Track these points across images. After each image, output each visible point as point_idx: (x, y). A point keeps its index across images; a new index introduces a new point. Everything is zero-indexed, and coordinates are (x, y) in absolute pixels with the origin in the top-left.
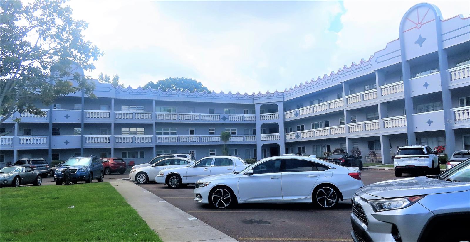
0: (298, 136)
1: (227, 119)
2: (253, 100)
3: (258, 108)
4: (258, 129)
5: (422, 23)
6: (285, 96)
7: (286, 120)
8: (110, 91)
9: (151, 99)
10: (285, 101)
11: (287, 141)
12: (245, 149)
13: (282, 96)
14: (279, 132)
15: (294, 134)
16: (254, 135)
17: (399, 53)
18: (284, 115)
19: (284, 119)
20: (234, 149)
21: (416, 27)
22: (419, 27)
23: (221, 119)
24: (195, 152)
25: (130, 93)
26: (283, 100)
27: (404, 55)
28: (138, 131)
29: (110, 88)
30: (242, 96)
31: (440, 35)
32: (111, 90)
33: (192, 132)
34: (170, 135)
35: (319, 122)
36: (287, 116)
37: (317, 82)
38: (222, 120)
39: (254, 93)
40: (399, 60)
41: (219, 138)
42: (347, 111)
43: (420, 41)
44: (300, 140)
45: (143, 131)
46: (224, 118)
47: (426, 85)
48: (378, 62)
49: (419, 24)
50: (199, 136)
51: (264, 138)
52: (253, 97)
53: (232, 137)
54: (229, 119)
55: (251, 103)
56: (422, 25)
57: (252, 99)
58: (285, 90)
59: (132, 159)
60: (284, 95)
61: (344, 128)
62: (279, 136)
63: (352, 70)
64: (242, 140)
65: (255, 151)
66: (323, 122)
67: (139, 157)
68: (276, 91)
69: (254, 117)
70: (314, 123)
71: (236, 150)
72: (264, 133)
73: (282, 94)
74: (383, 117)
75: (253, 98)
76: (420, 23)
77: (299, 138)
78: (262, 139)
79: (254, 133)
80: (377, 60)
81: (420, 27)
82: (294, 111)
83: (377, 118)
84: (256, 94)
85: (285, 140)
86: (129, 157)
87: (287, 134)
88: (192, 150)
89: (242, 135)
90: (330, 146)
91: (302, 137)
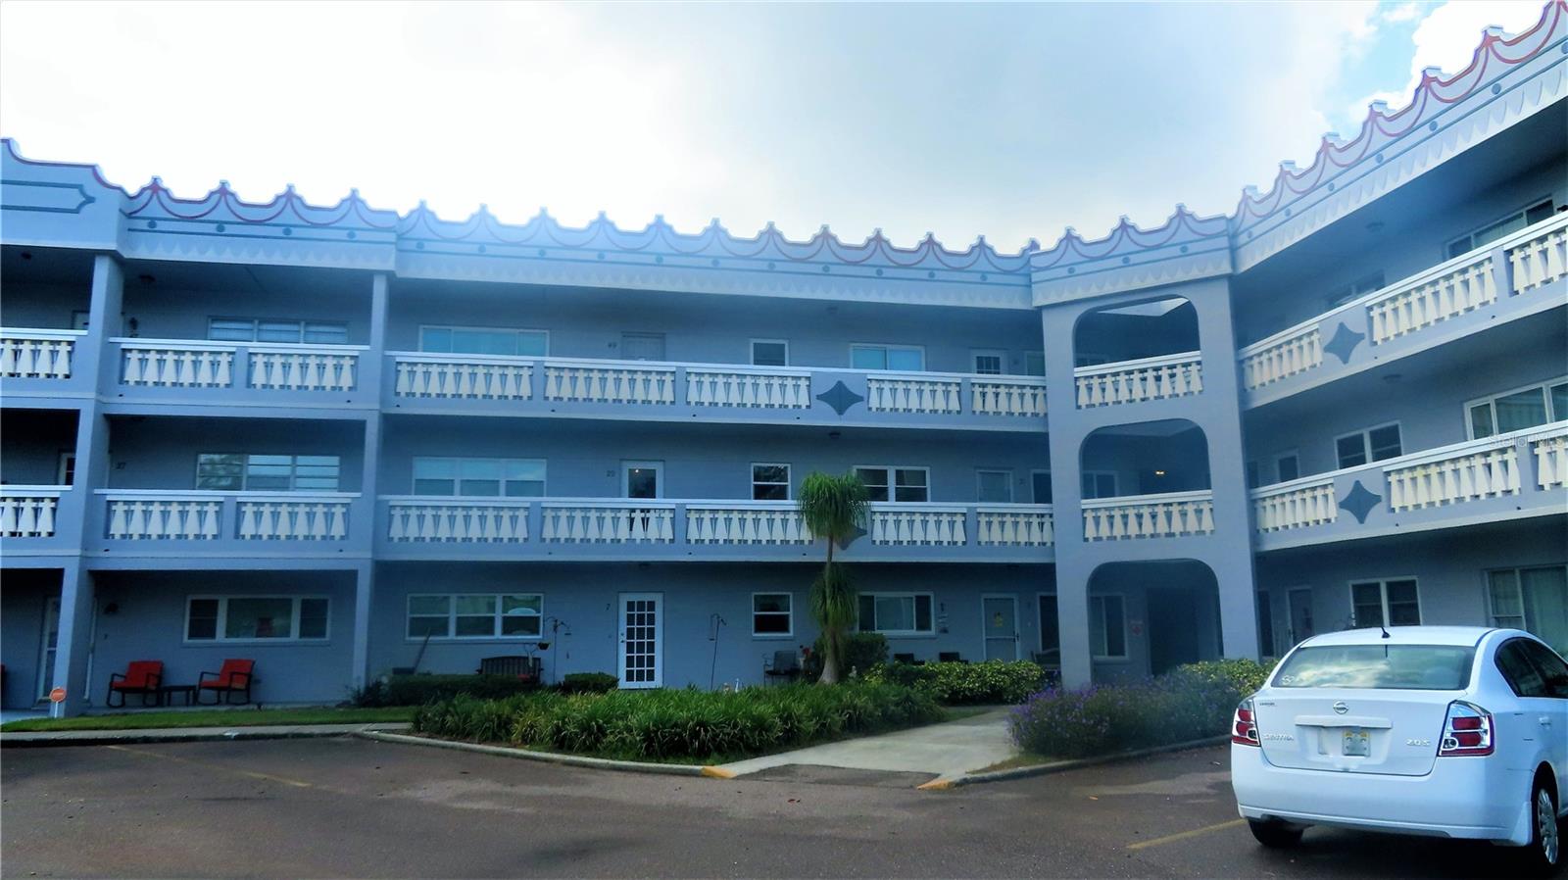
0: (1359, 502)
1: (861, 399)
2: (1029, 286)
3: (1058, 335)
4: (1065, 465)
6: (1243, 239)
7: (1260, 401)
8: (82, 205)
9: (360, 264)
10: (1243, 266)
11: (1271, 545)
12: (985, 596)
13: (1224, 242)
14: (1206, 484)
15: (1330, 491)
16: (1040, 508)
18: (1241, 366)
19: (1243, 394)
20: (913, 594)
23: (819, 397)
24: (658, 613)
25: (221, 225)
26: (1234, 264)
28: (300, 471)
29: (83, 193)
30: (954, 262)
32: (90, 200)
34: (499, 500)
36: (1259, 376)
38: (826, 406)
39: (1034, 245)
41: (792, 523)
44: (1377, 526)
45: (335, 472)
46: (841, 397)
50: (670, 504)
51: (1104, 522)
52: (1026, 266)
53: (892, 517)
54: (874, 403)
55: (1018, 304)
57: (1022, 280)
58: (1245, 200)
59: (247, 646)
60: (1233, 236)
62: (1206, 507)
64: (960, 537)
65: (1050, 607)
67: (295, 634)
68: (1181, 214)
69: (1039, 391)
70: (1491, 400)
71: (923, 604)
72: (1106, 491)
73: (1222, 226)
75: (1029, 276)
77: (1376, 512)
78: (1090, 532)
79: (1043, 491)
82: (1319, 325)
84: (1044, 247)
85: (1256, 534)
86: (229, 633)
87: (1265, 490)
88: (636, 598)
89: (961, 507)
91: (1396, 504)
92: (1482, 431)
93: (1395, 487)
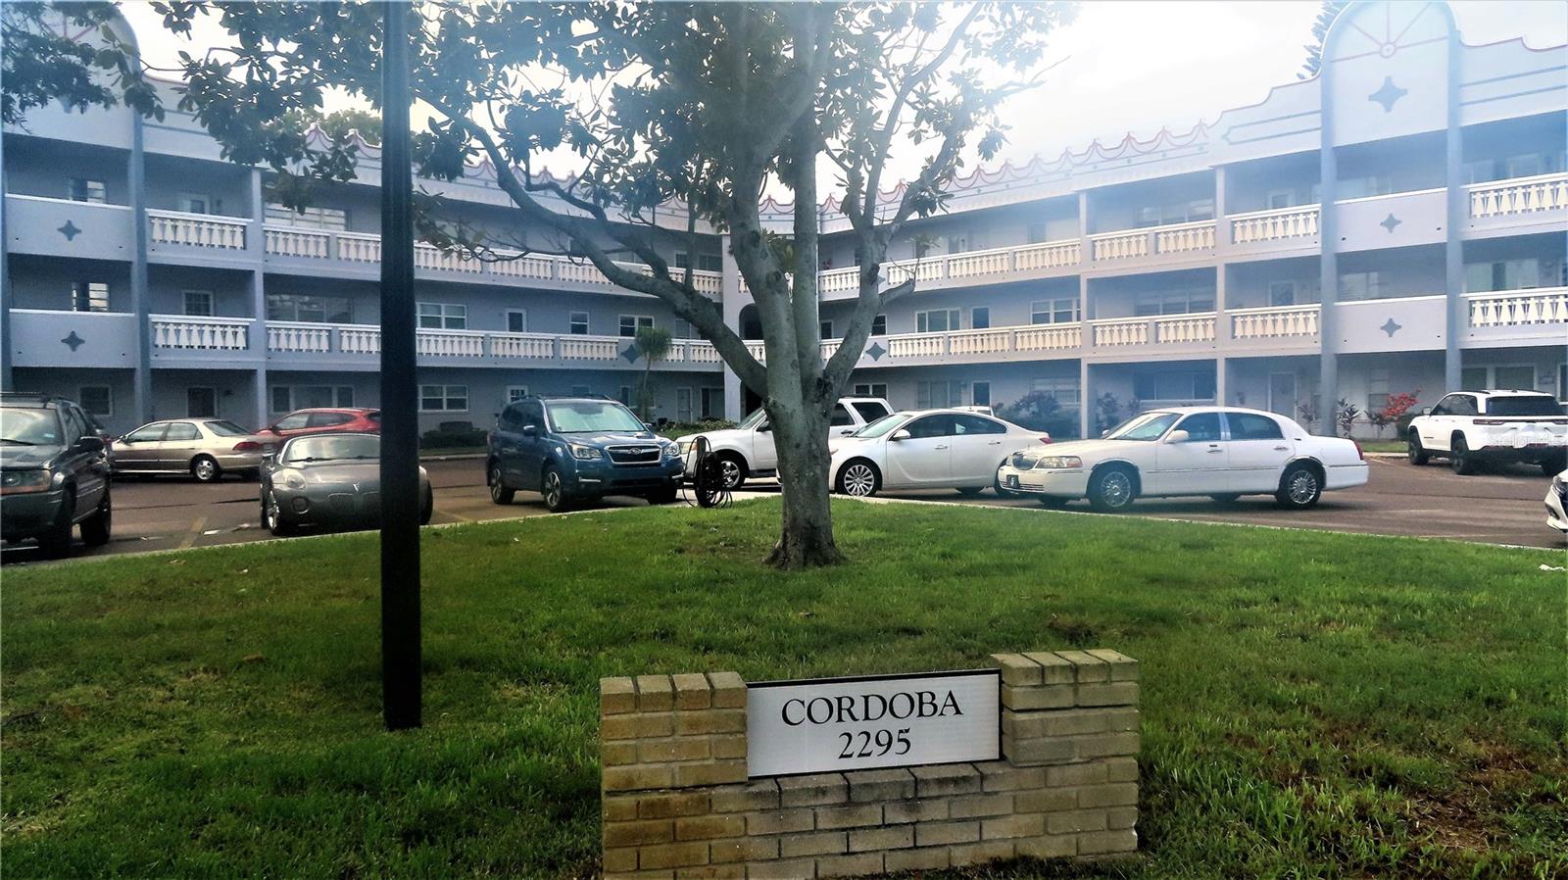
0: (875, 352)
4: (732, 322)
5: (1398, 44)
6: (826, 218)
10: (826, 232)
12: (678, 388)
17: (1316, 121)
21: (1380, 52)
22: (1386, 53)
24: (526, 396)
27: (1327, 129)
31: (1455, 86)
33: (516, 324)
34: (444, 331)
35: (949, 310)
37: (999, 176)
40: (1311, 143)
41: (614, 349)
42: (1090, 281)
43: (1388, 95)
44: (883, 363)
47: (1391, 223)
48: (1232, 140)
49: (1391, 47)
50: (552, 336)
53: (676, 348)
56: (1396, 49)
60: (822, 214)
61: (1078, 331)
63: (1125, 154)
64: (682, 358)
65: (707, 395)
66: (964, 310)
69: (717, 281)
70: (926, 312)
74: (1232, 304)
76: (1393, 43)
77: (883, 357)
80: (1228, 133)
81: (1391, 52)
83: (1209, 306)
88: (515, 388)
89: (682, 342)
90: (988, 384)
91: (892, 354)
92: (921, 329)
93: (892, 347)
